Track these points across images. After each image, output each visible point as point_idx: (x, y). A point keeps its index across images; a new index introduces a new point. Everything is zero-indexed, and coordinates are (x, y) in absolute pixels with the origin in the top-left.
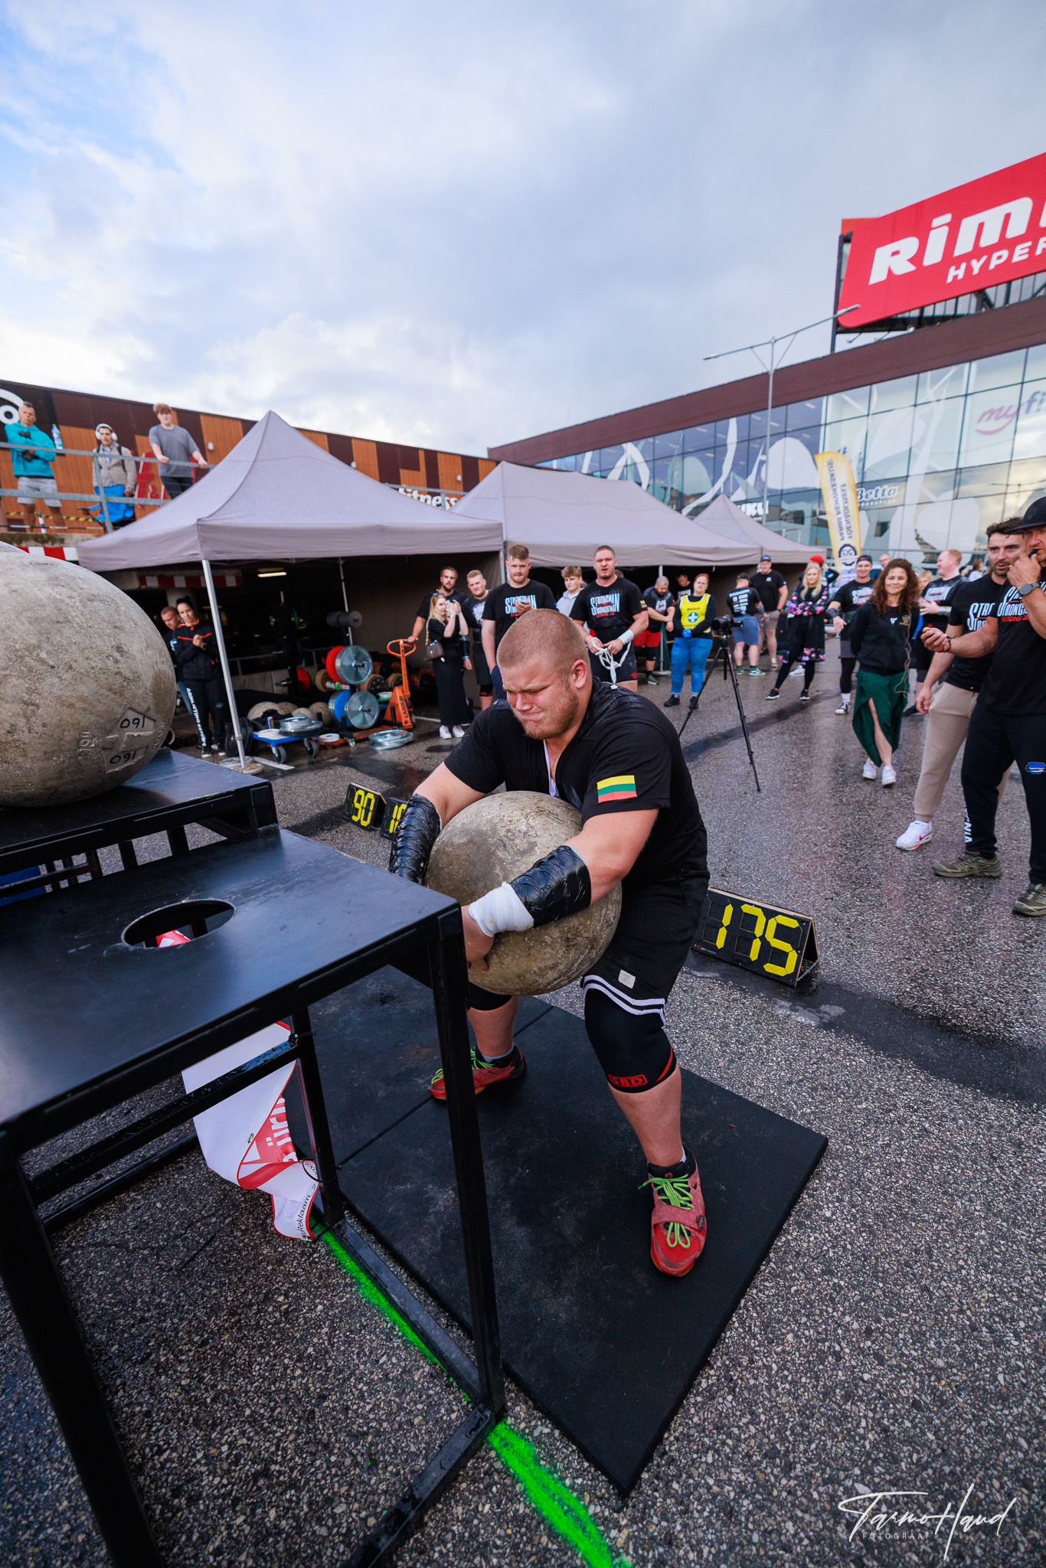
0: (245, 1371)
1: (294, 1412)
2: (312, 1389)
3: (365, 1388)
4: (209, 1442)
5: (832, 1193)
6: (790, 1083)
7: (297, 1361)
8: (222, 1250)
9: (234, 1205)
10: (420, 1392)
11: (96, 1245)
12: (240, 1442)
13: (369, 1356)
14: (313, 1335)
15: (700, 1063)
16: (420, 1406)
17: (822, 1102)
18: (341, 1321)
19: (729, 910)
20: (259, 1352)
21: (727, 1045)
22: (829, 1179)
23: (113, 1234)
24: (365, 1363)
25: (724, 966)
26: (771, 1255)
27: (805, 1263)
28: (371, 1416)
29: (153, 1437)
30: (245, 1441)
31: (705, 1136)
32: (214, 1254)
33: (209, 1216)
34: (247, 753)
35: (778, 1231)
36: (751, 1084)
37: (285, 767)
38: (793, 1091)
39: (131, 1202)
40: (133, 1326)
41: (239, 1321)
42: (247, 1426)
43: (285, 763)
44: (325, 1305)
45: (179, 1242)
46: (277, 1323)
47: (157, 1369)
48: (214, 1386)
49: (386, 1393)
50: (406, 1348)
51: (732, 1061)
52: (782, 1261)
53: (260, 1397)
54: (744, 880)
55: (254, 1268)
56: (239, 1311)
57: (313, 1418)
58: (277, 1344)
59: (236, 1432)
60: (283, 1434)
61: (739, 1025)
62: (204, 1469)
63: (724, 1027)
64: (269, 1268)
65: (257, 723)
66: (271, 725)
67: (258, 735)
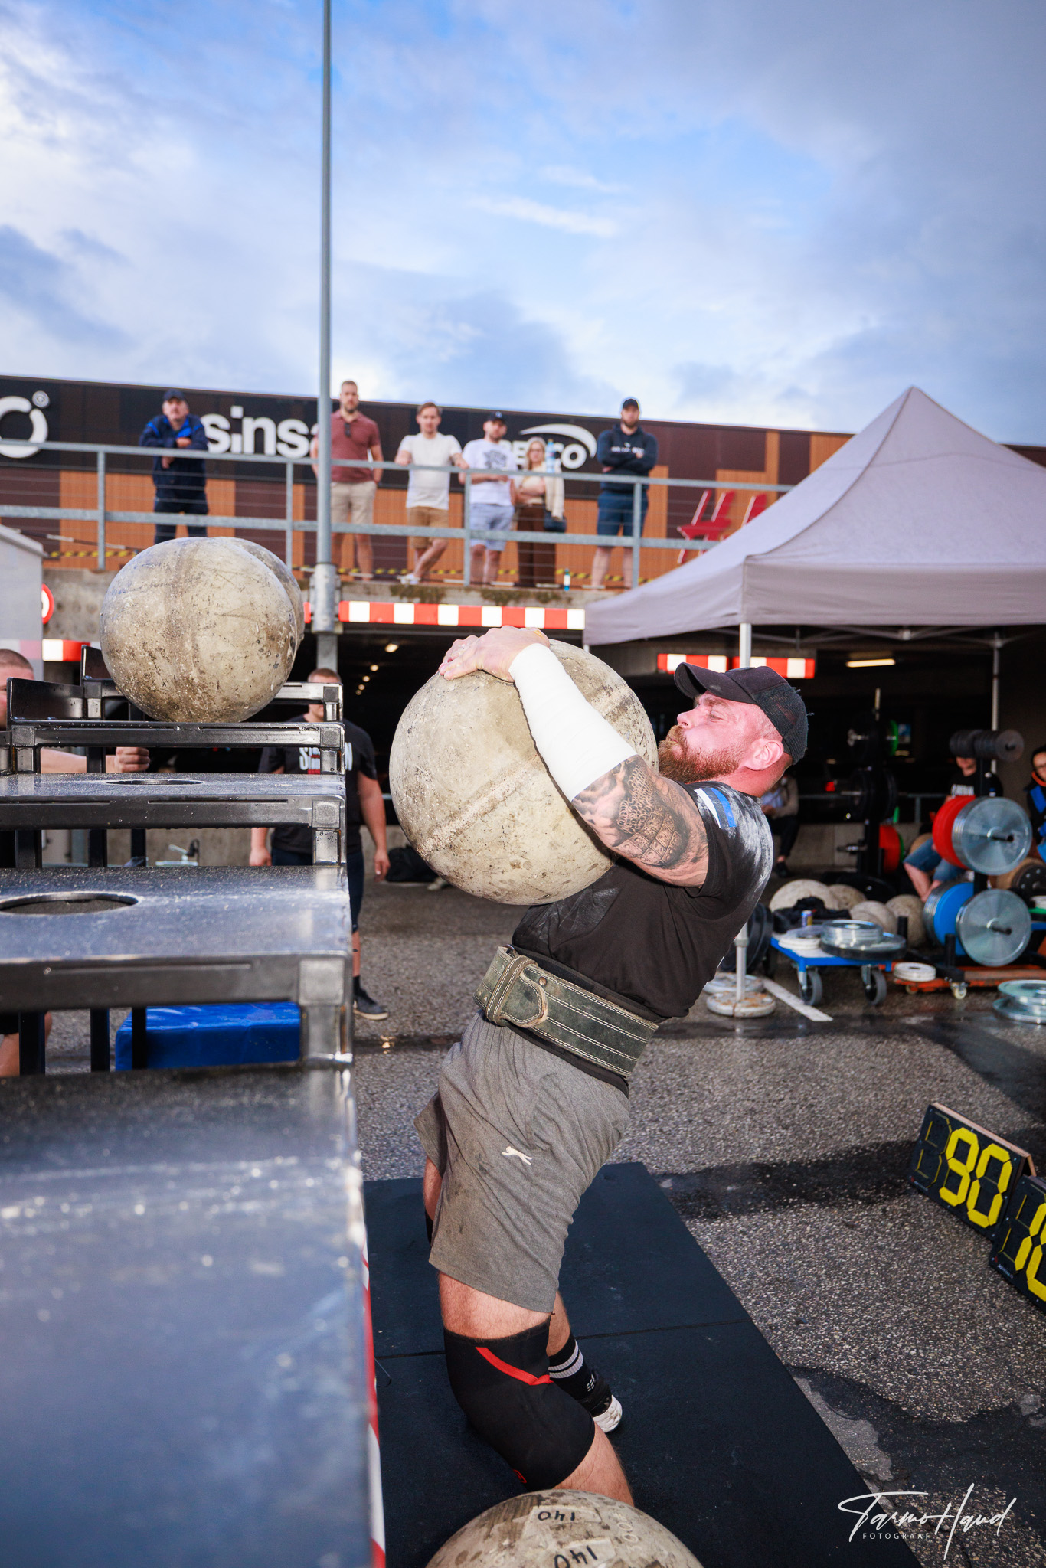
34: (749, 971)
37: (816, 1015)
43: (816, 1006)
65: (782, 917)
66: (807, 928)
67: (777, 942)
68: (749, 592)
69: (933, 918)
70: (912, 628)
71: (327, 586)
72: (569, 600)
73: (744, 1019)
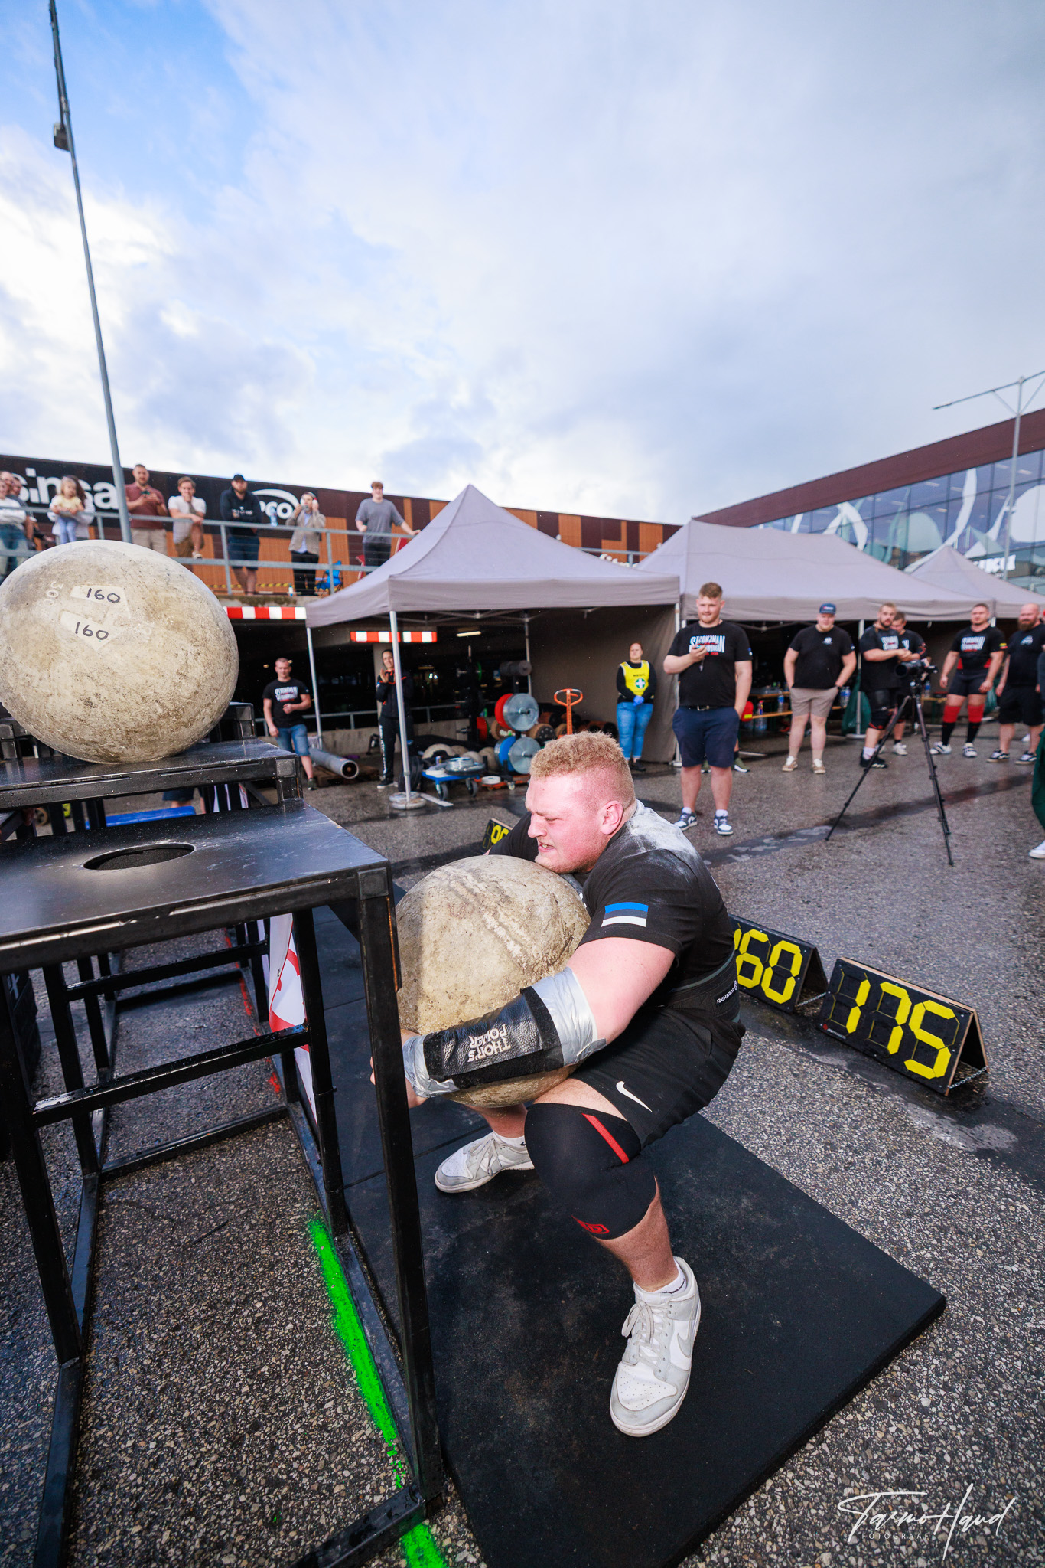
0: (199, 1371)
1: (226, 1431)
2: (251, 1412)
3: (300, 1431)
4: (142, 1433)
5: (938, 1374)
6: (909, 1214)
7: (249, 1376)
8: (228, 1239)
9: (254, 1198)
10: (352, 1456)
11: (130, 1203)
12: (167, 1444)
13: (317, 1397)
14: (273, 1354)
15: (792, 1164)
16: (346, 1473)
17: (950, 1249)
18: (304, 1347)
19: (865, 987)
20: (220, 1352)
21: (834, 1148)
22: (937, 1354)
23: (147, 1198)
24: (310, 1402)
25: (852, 1056)
26: (827, 1433)
27: (873, 1460)
28: (295, 1465)
29: (100, 1408)
30: (172, 1444)
31: (771, 1251)
32: (219, 1241)
33: (229, 1203)
34: (413, 789)
35: (843, 1402)
36: (854, 1203)
37: (446, 804)
38: (911, 1225)
39: (172, 1171)
40: (128, 1290)
41: (214, 1316)
42: (180, 1429)
43: (446, 800)
44: (295, 1325)
45: (196, 1222)
46: (247, 1329)
47: (129, 1340)
48: (168, 1375)
49: (319, 1444)
50: (356, 1400)
51: (835, 1169)
52: (839, 1446)
53: (202, 1402)
54: (906, 961)
55: (247, 1266)
56: (219, 1305)
57: (241, 1445)
58: (239, 1352)
59: (168, 1432)
60: (209, 1451)
61: (856, 1127)
62: (127, 1460)
63: (836, 1126)
64: (261, 1270)
65: (427, 762)
66: (439, 765)
67: (425, 774)
68: (393, 595)
69: (499, 755)
70: (481, 612)
72: (295, 602)
73: (412, 810)
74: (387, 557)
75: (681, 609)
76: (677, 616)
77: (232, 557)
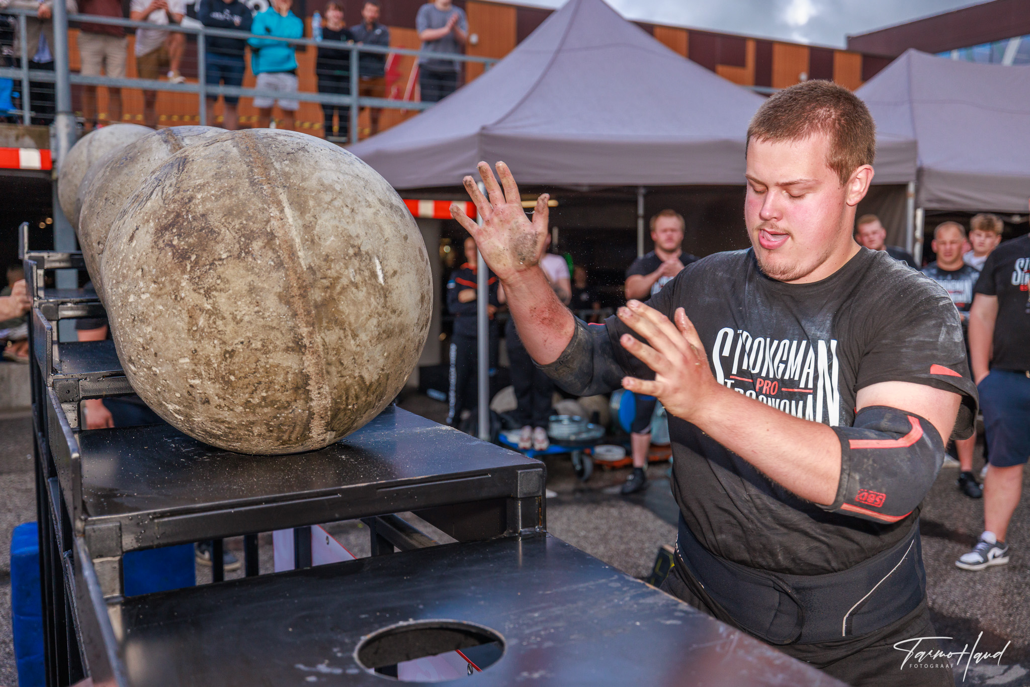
65: (508, 418)
67: (505, 438)
69: (618, 411)
71: (69, 135)
74: (452, 90)
75: (917, 191)
76: (911, 202)
77: (209, 80)
